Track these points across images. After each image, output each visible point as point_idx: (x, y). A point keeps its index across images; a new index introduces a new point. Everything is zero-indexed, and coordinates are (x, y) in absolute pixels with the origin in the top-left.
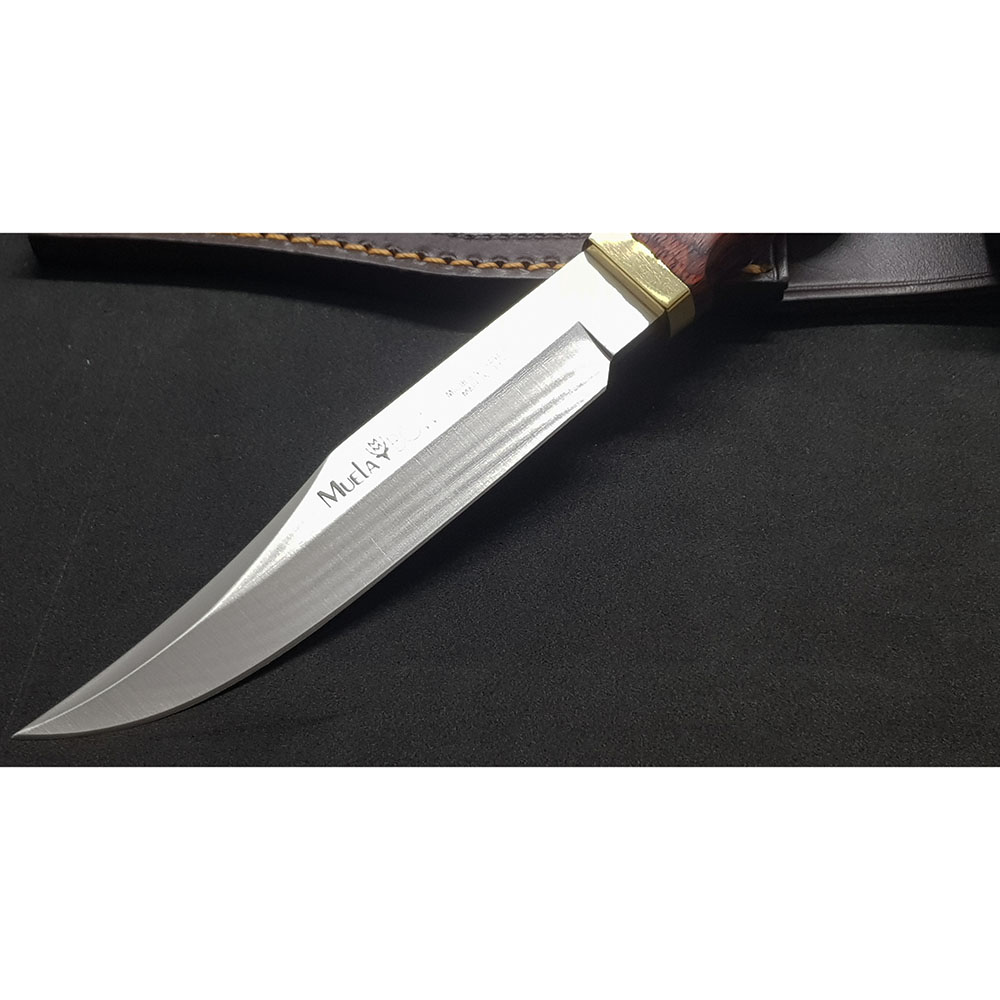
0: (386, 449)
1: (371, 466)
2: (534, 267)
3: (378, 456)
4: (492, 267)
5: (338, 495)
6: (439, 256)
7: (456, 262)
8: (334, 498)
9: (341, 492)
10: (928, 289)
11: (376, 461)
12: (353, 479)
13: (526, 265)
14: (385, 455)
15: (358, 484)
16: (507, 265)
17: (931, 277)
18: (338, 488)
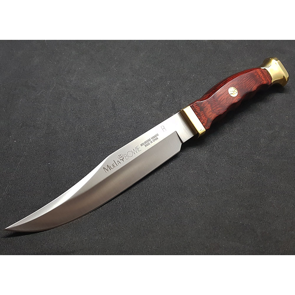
0: (123, 158)
1: (119, 162)
3: (121, 160)
8: (107, 170)
9: (109, 168)
12: (113, 165)
14: (123, 160)
15: (114, 167)
18: (109, 167)
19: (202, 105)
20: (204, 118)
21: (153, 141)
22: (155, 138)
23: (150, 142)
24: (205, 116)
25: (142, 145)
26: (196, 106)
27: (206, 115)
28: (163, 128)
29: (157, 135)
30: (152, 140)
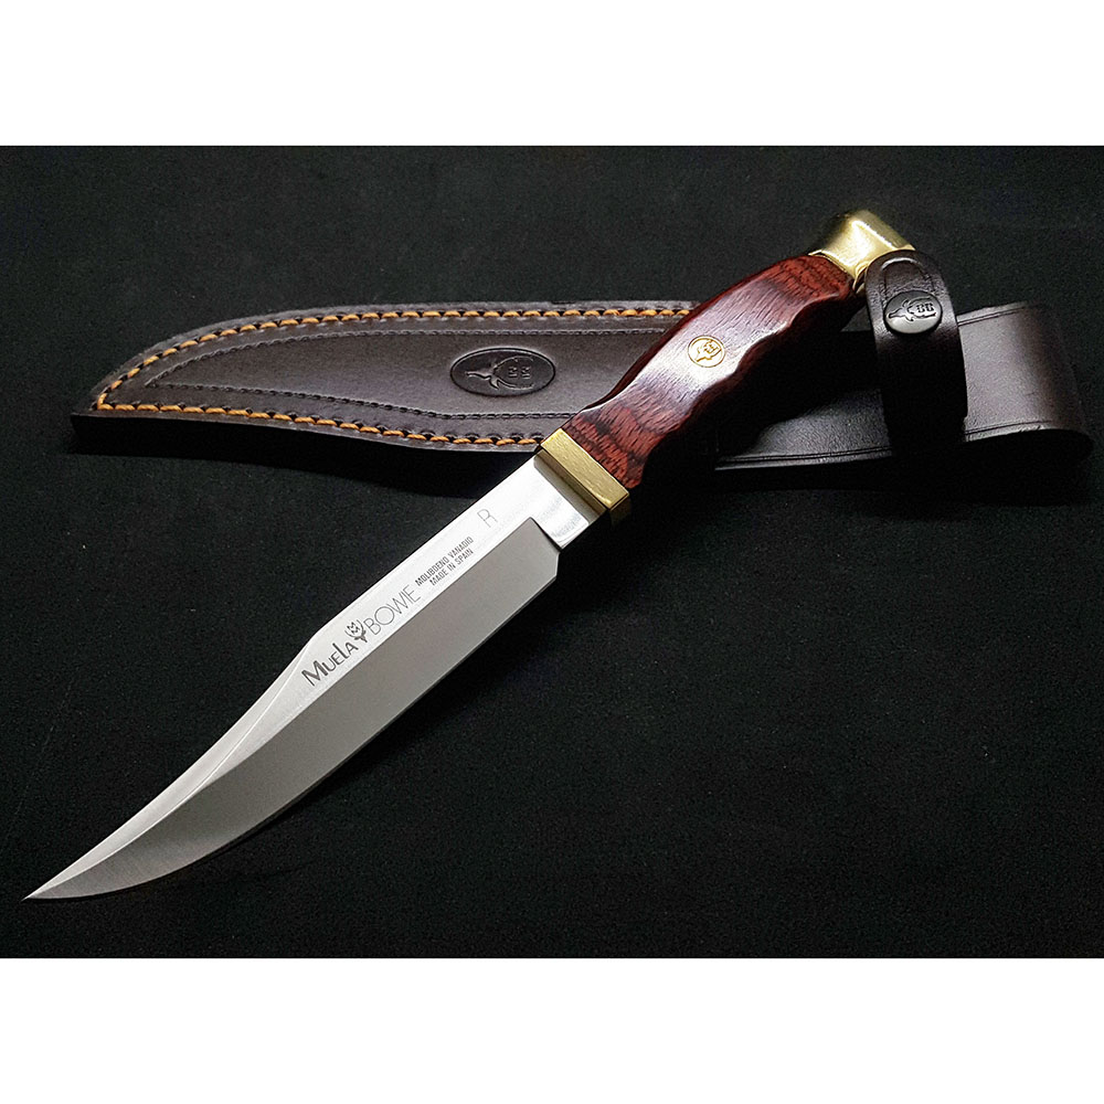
0: (364, 632)
1: (350, 648)
2: (501, 442)
3: (356, 639)
4: (465, 443)
5: (321, 674)
6: (421, 433)
7: (435, 438)
8: (317, 677)
9: (323, 670)
10: (839, 460)
11: (355, 643)
12: (334, 659)
13: (495, 441)
14: (362, 638)
15: (338, 664)
16: (478, 441)
17: (841, 449)
18: (320, 668)
19: (602, 417)
20: (614, 456)
21: (455, 564)
22: (463, 551)
23: (445, 567)
24: (618, 447)
25: (419, 581)
26: (583, 422)
27: (621, 444)
28: (485, 515)
29: (469, 541)
30: (452, 560)
